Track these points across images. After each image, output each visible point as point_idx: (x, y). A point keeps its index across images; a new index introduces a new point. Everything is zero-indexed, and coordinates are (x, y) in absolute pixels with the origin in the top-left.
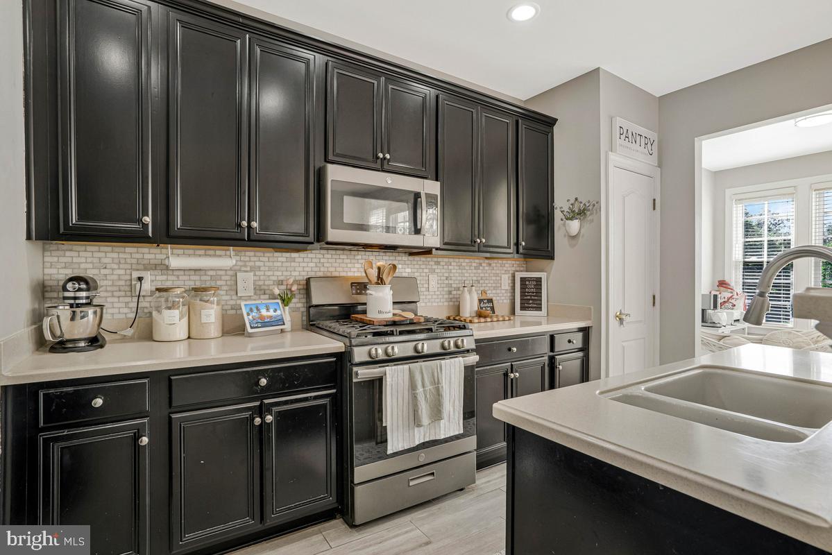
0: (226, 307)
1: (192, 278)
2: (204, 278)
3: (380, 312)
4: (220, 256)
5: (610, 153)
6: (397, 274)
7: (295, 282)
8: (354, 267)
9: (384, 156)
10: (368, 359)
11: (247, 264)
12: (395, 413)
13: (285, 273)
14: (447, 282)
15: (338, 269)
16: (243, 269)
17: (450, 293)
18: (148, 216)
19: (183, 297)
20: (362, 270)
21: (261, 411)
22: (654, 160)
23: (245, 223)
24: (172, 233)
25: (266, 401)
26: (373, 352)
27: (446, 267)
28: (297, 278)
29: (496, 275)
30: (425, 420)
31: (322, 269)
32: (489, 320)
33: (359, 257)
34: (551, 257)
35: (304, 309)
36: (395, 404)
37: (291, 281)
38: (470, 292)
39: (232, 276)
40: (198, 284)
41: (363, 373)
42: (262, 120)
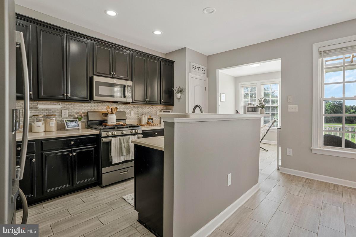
0: (58, 121)
1: (45, 111)
2: (49, 112)
3: (111, 122)
4: (56, 104)
5: (189, 73)
6: (118, 110)
7: (83, 113)
8: (103, 108)
9: (113, 73)
10: (107, 136)
11: (65, 107)
12: (115, 151)
13: (79, 110)
14: (137, 113)
15: (98, 109)
16: (64, 109)
17: (138, 116)
18: (31, 92)
19: (43, 118)
20: (106, 109)
21: (72, 152)
22: (205, 75)
23: (65, 94)
24: (40, 97)
25: (73, 149)
26: (108, 134)
27: (137, 108)
28: (84, 112)
29: (155, 111)
30: (125, 154)
31: (93, 109)
32: (150, 125)
33: (106, 105)
34: (173, 105)
35: (86, 122)
36: (115, 149)
37: (81, 113)
38: (145, 116)
39: (60, 111)
40: (48, 114)
41: (104, 140)
42: (71, 54)
